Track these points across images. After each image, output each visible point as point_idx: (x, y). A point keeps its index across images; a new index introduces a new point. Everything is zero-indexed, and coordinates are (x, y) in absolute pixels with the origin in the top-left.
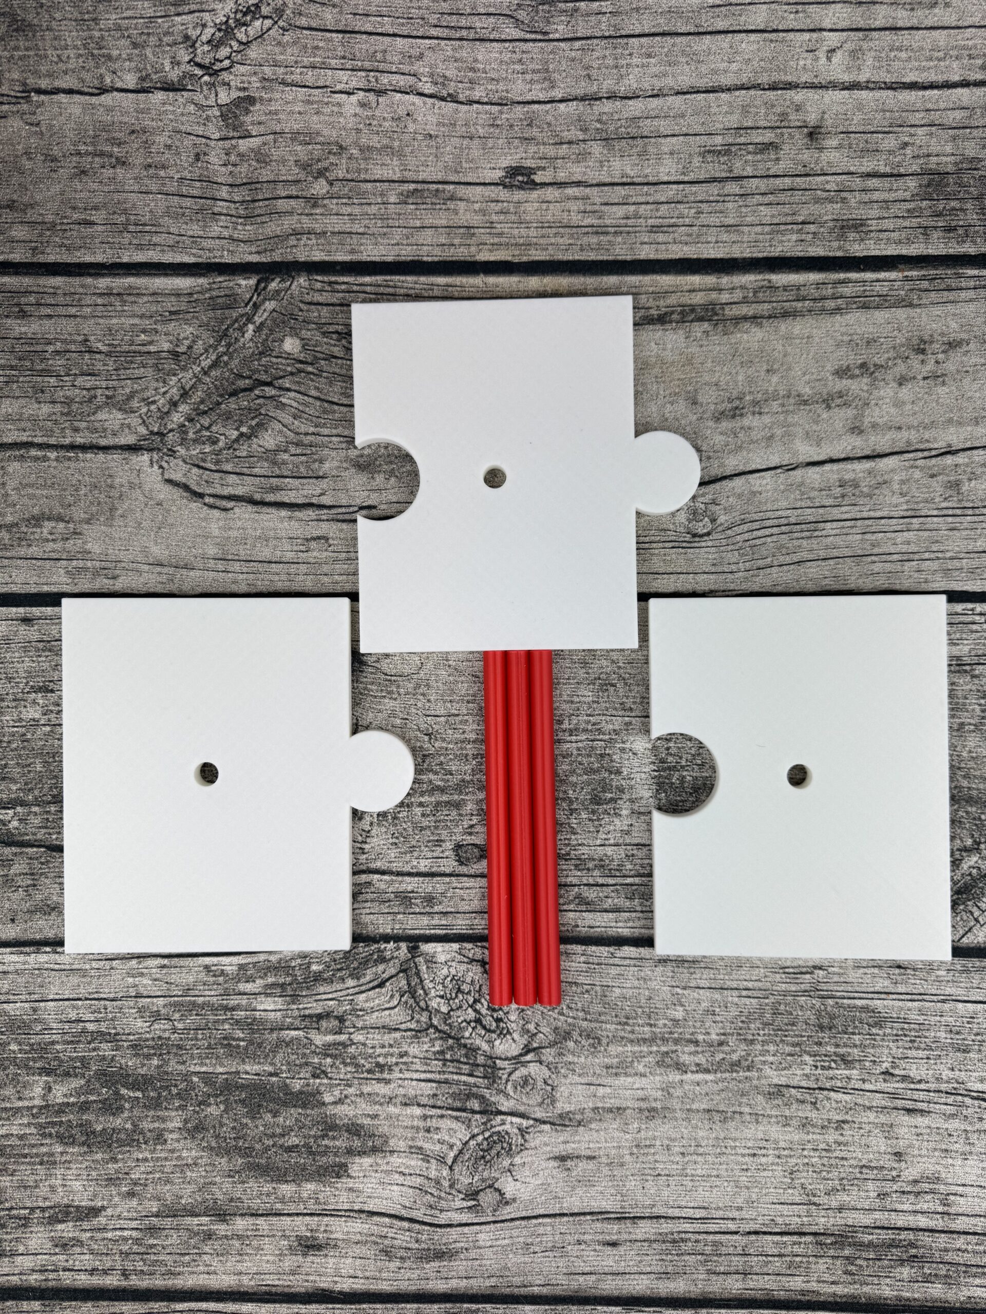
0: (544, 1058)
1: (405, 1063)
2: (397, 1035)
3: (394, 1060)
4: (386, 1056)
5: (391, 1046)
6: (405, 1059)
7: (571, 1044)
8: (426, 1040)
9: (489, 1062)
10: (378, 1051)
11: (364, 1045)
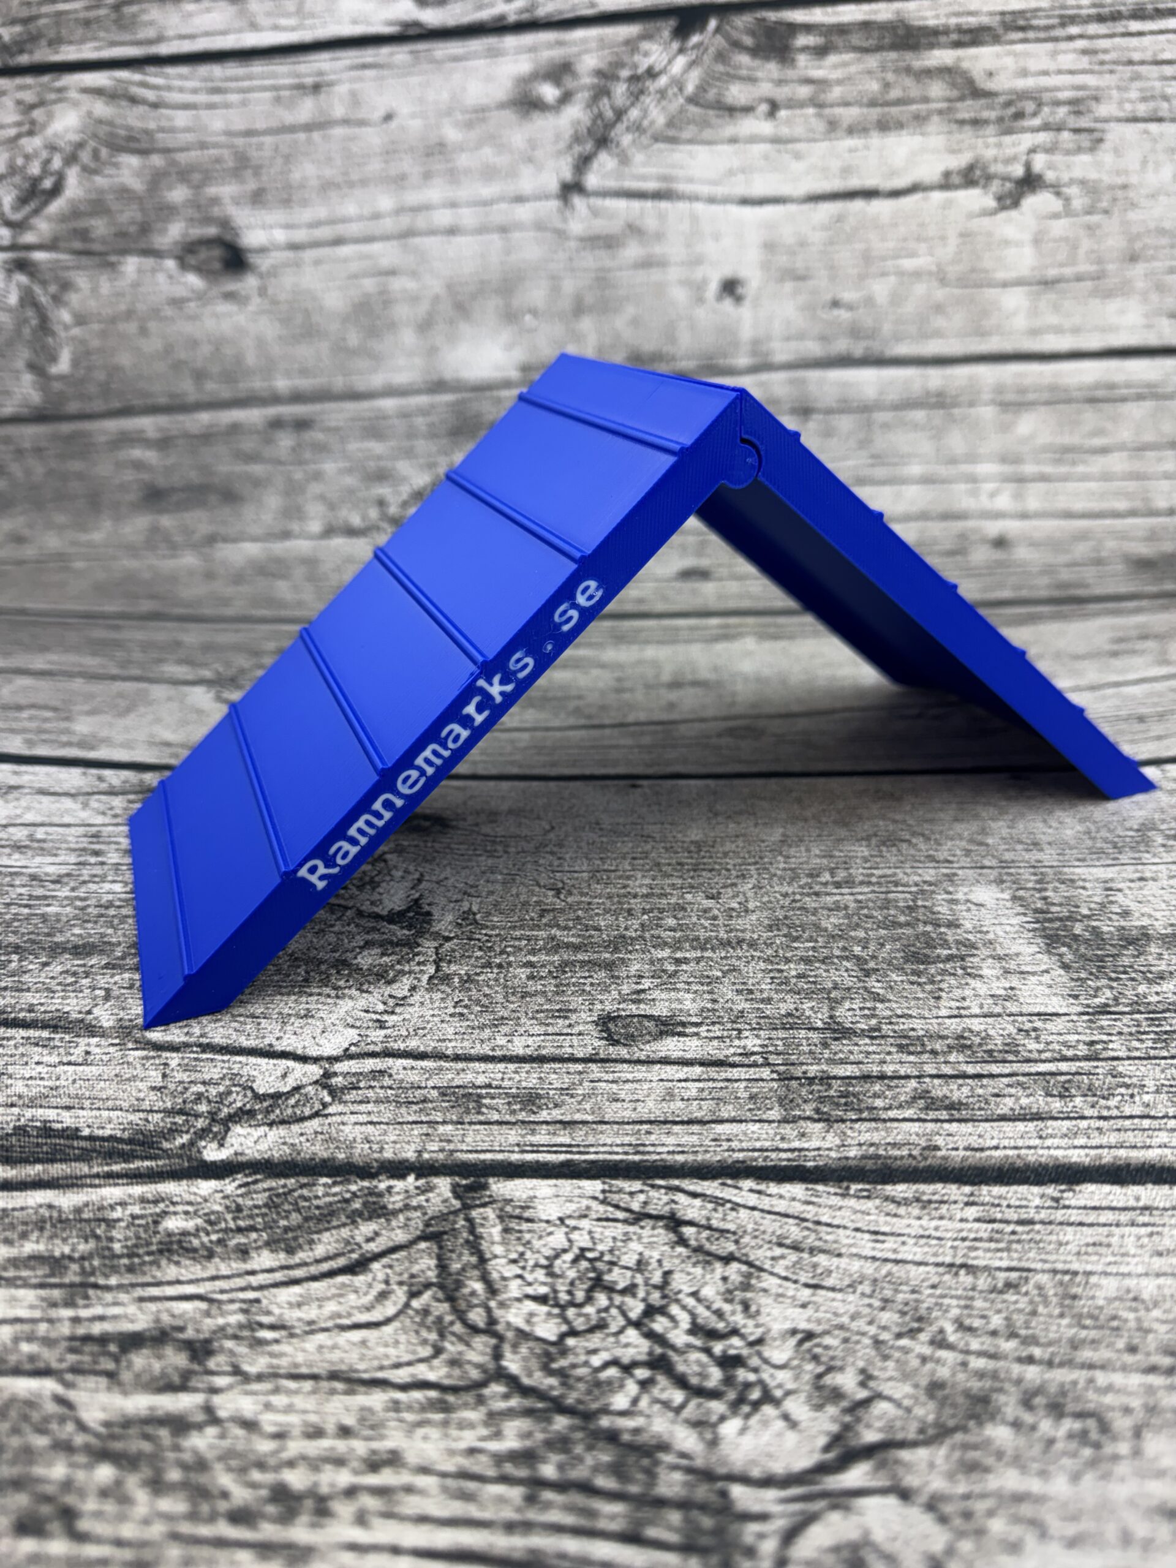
0: (911, 1480)
1: (381, 1492)
2: (377, 1399)
3: (344, 1478)
4: (315, 1464)
5: (345, 1432)
6: (386, 1477)
7: (1000, 1434)
8: (473, 1415)
9: (702, 1492)
10: (295, 1447)
11: (250, 1425)
